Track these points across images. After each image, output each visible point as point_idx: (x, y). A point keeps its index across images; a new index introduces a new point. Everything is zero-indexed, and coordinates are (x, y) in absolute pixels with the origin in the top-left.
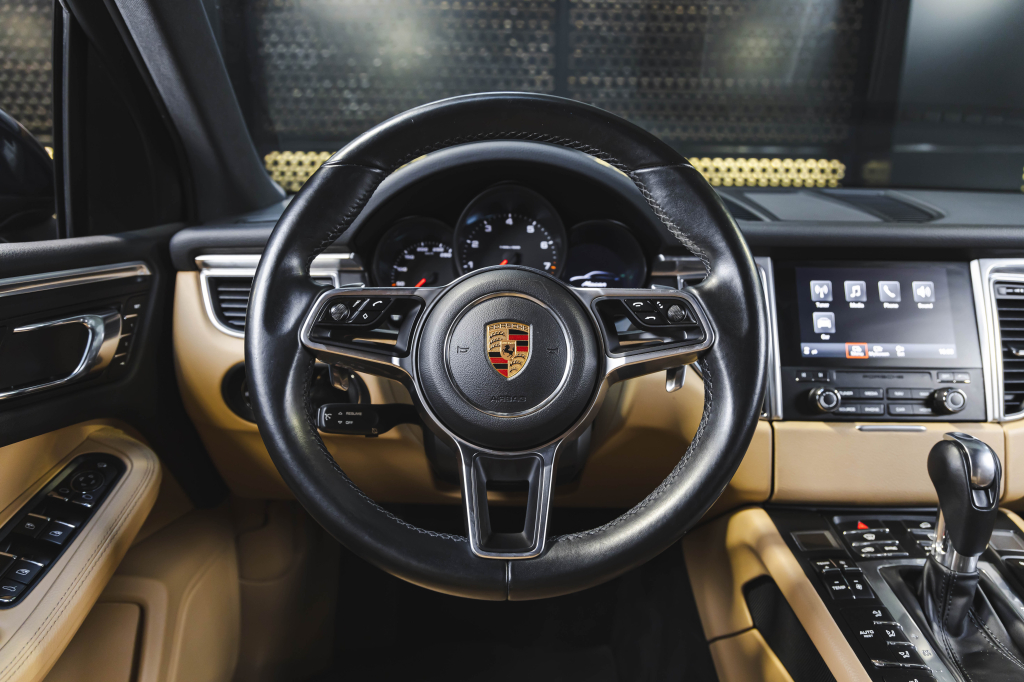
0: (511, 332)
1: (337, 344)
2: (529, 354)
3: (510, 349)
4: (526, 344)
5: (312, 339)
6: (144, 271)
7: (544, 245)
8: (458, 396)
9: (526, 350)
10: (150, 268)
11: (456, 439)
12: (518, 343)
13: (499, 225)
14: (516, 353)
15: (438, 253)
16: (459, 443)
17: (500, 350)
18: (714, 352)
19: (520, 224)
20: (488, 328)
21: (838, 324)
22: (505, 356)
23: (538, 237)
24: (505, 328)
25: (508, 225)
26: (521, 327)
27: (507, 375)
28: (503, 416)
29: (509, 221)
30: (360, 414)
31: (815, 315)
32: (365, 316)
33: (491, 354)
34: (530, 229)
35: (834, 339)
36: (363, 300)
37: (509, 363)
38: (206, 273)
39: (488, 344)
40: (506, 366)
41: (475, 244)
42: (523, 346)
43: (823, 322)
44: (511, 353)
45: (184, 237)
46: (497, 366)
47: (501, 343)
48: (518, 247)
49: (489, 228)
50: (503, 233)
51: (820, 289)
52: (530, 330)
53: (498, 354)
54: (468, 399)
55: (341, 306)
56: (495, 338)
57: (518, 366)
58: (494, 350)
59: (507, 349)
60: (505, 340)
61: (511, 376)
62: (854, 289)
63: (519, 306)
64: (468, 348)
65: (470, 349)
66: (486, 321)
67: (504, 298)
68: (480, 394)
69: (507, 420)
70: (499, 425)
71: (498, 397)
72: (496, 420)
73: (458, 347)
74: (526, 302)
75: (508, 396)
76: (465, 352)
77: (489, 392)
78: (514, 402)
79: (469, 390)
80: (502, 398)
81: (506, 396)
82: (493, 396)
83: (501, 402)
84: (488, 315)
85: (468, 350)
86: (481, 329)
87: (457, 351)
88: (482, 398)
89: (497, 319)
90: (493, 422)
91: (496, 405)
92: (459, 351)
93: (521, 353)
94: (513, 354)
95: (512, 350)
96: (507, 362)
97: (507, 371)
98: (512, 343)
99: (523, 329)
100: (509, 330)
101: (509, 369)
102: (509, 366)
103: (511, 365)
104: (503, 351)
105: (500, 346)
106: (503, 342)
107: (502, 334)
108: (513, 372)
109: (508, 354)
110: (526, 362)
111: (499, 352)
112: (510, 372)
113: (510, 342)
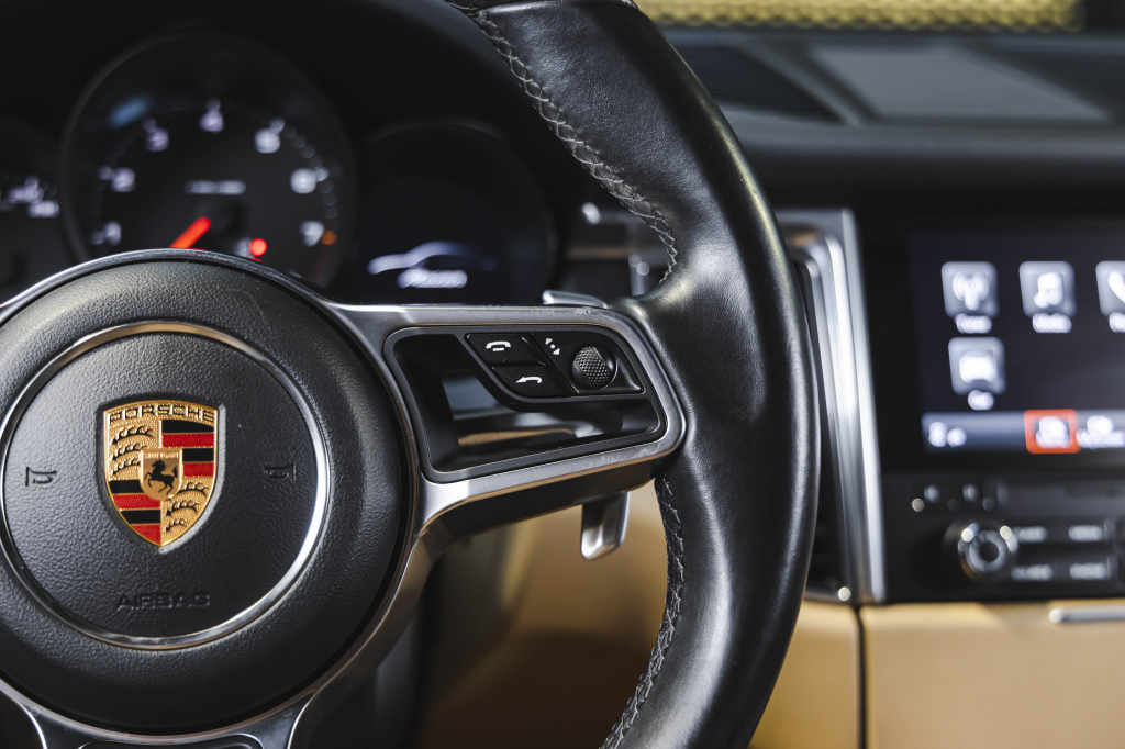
0: (168, 425)
2: (214, 484)
3: (167, 472)
4: (209, 455)
7: (304, 182)
8: (29, 598)
9: (208, 472)
11: (32, 709)
12: (188, 456)
13: (185, 128)
14: (181, 481)
15: (24, 207)
16: (40, 719)
17: (140, 474)
18: (686, 463)
19: (242, 128)
20: (107, 416)
21: (1009, 367)
22: (153, 490)
23: (287, 161)
24: (152, 419)
25: (210, 135)
26: (197, 414)
27: (158, 538)
28: (151, 648)
29: (213, 121)
31: (956, 347)
33: (117, 486)
34: (268, 141)
35: (1003, 404)
37: (164, 507)
39: (108, 460)
40: (155, 516)
41: (124, 180)
42: (199, 460)
43: (974, 365)
44: (169, 481)
46: (132, 517)
47: (141, 456)
48: (232, 188)
49: (159, 140)
50: (196, 154)
51: (966, 285)
52: (219, 420)
53: (134, 485)
54: (56, 606)
56: (125, 443)
57: (189, 512)
58: (125, 476)
59: (158, 471)
60: (156, 447)
61: (168, 543)
62: (1045, 285)
63: (190, 359)
64: (55, 473)
65: (59, 473)
66: (102, 401)
67: (150, 337)
68: (87, 593)
69: (161, 656)
70: (140, 671)
71: (136, 597)
72: (131, 658)
73: (28, 469)
74: (209, 347)
75: (162, 594)
76: (45, 482)
77: (111, 585)
78: (179, 608)
79: (57, 582)
80: (146, 600)
81: (158, 594)
82: (123, 596)
83: (145, 609)
84: (108, 382)
85: (55, 478)
86: (89, 422)
87: (24, 480)
88: (92, 601)
89: (131, 393)
90: (123, 664)
91: (130, 618)
92: (31, 480)
93: (196, 480)
94: (174, 484)
95: (173, 474)
96: (157, 504)
97: (158, 528)
98: (172, 456)
99: (199, 418)
100: (164, 422)
101: (165, 522)
102: (163, 515)
103: (169, 513)
104: (149, 477)
105: (139, 464)
106: (147, 452)
107: (146, 434)
108: (173, 529)
109: (162, 485)
110: (207, 504)
111: (138, 481)
112: (168, 530)
113: (168, 452)
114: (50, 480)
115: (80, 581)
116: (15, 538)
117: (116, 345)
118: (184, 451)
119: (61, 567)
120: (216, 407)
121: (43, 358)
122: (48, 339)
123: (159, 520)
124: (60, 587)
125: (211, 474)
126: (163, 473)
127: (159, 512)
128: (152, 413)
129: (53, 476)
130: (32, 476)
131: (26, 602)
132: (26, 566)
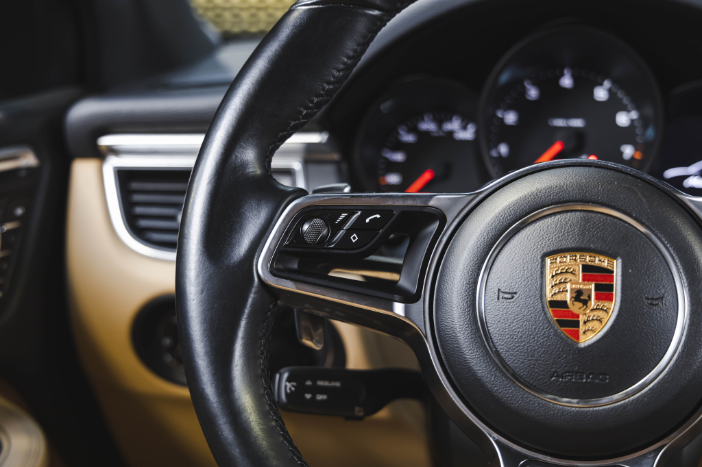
0: (586, 268)
1: (311, 280)
2: (614, 306)
3: (584, 297)
4: (610, 288)
5: (274, 272)
6: (29, 160)
7: (623, 119)
8: (498, 368)
9: (610, 299)
10: (38, 155)
11: (493, 437)
12: (597, 288)
13: (549, 87)
14: (593, 303)
15: (451, 133)
16: (497, 442)
17: (568, 297)
19: (585, 85)
20: (548, 261)
22: (575, 308)
23: (614, 105)
24: (575, 262)
25: (565, 89)
26: (604, 262)
27: (578, 338)
28: (570, 404)
29: (567, 82)
30: (338, 384)
32: (354, 238)
33: (553, 304)
34: (601, 94)
36: (352, 213)
37: (582, 318)
38: (113, 163)
39: (548, 288)
40: (577, 324)
41: (511, 118)
42: (605, 291)
44: (585, 302)
45: (85, 110)
46: (562, 323)
47: (568, 286)
48: (579, 123)
49: (533, 93)
50: (556, 100)
52: (617, 266)
53: (563, 304)
54: (514, 375)
55: (318, 222)
56: (559, 278)
57: (597, 322)
58: (559, 298)
59: (579, 296)
60: (578, 281)
61: (586, 340)
63: (599, 227)
64: (516, 293)
65: (518, 294)
66: (545, 251)
67: (573, 213)
68: (533, 368)
69: (578, 411)
70: (564, 419)
71: (563, 373)
72: (559, 410)
73: (499, 290)
74: (611, 220)
75: (579, 373)
76: (510, 299)
77: (548, 364)
78: (589, 382)
79: (515, 360)
80: (569, 376)
81: (577, 372)
82: (555, 372)
83: (568, 381)
84: (549, 240)
85: (516, 296)
86: (537, 263)
87: (496, 297)
88: (536, 373)
89: (563, 247)
90: (554, 414)
91: (559, 385)
92: (501, 297)
93: (601, 304)
94: (588, 305)
95: (587, 299)
96: (578, 317)
97: (578, 331)
98: (587, 287)
99: (605, 264)
100: (583, 266)
101: (582, 328)
102: (581, 323)
103: (585, 323)
104: (573, 299)
105: (567, 291)
106: (572, 284)
107: (571, 272)
108: (588, 333)
109: (581, 305)
110: (610, 319)
111: (566, 302)
112: (584, 333)
113: (585, 285)
114: (513, 297)
115: (529, 360)
116: (490, 331)
117: (553, 217)
118: (596, 285)
119: (517, 351)
120: (615, 258)
121: (509, 223)
122: (512, 212)
123: (578, 327)
124: (517, 363)
125: (612, 300)
126: (582, 298)
127: (579, 321)
129: (514, 295)
130: (501, 295)
131: (496, 370)
132: (496, 349)
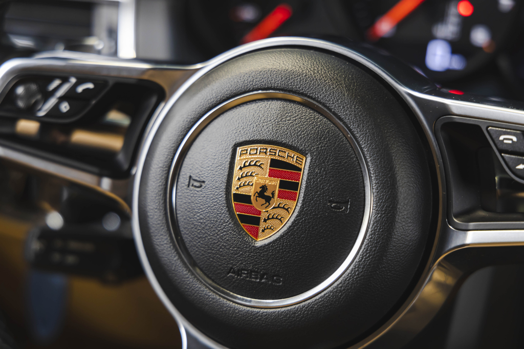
0: (274, 163)
2: (295, 207)
3: (268, 194)
4: (295, 186)
8: (180, 257)
9: (293, 198)
11: (183, 324)
12: (282, 185)
14: (276, 201)
16: (186, 331)
17: (252, 192)
20: (239, 150)
24: (265, 156)
26: (289, 157)
27: (256, 236)
28: (249, 303)
32: (65, 107)
33: (238, 197)
36: (65, 80)
37: (263, 216)
39: (235, 179)
40: (257, 221)
44: (268, 199)
47: (254, 180)
52: (305, 164)
53: (247, 198)
55: (34, 87)
56: (246, 170)
57: (278, 221)
58: (242, 191)
59: (263, 193)
60: (262, 177)
63: (295, 120)
64: (204, 182)
65: (206, 183)
66: (237, 140)
67: (274, 102)
68: (212, 261)
69: (248, 311)
70: (235, 317)
71: (239, 270)
72: (231, 308)
73: (190, 177)
74: (310, 113)
75: (254, 272)
76: (198, 187)
77: (225, 259)
78: (263, 282)
79: (197, 251)
80: (244, 274)
81: (252, 271)
82: (231, 268)
83: (243, 279)
84: (243, 129)
85: (204, 185)
86: (227, 153)
87: (187, 183)
88: (214, 267)
89: (256, 138)
90: (226, 310)
91: (234, 282)
92: (191, 184)
93: (284, 202)
94: (270, 202)
95: (271, 196)
96: (260, 213)
97: (258, 229)
98: (273, 183)
99: (293, 161)
100: (272, 160)
101: (262, 225)
102: (261, 221)
103: (265, 221)
104: (257, 195)
105: (252, 185)
106: (259, 178)
107: (259, 166)
108: (266, 231)
109: (263, 201)
110: (289, 219)
111: (250, 196)
112: (263, 231)
113: (270, 181)
114: (201, 186)
115: (209, 253)
116: (179, 218)
117: (254, 104)
118: (281, 181)
119: (199, 242)
120: (305, 155)
121: (209, 107)
122: (214, 95)
123: (259, 225)
124: (198, 255)
125: (295, 200)
126: (265, 194)
127: (259, 218)
128: (266, 153)
129: (203, 184)
130: (192, 181)
131: (177, 260)
132: (182, 237)
